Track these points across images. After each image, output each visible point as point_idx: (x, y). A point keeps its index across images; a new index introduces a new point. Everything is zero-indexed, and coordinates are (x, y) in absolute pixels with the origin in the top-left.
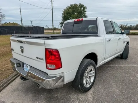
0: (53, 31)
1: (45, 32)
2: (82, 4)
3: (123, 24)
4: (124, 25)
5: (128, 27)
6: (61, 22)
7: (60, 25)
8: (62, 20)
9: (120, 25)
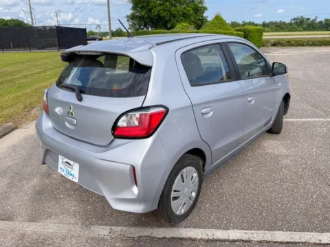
3: (305, 17)
4: (308, 19)
5: (321, 22)
6: (129, 14)
7: (128, 21)
8: (134, 8)
9: (297, 19)
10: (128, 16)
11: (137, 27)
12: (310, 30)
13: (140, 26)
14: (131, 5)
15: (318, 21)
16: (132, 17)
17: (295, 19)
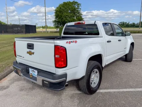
0: (46, 30)
1: (37, 31)
2: (76, 1)
4: (126, 23)
5: (131, 24)
6: (54, 20)
7: (53, 23)
8: (56, 18)
9: (122, 23)
10: (53, 21)
11: (57, 25)
12: (127, 27)
13: (58, 25)
14: (55, 17)
15: (130, 23)
16: (55, 21)
17: (121, 23)
